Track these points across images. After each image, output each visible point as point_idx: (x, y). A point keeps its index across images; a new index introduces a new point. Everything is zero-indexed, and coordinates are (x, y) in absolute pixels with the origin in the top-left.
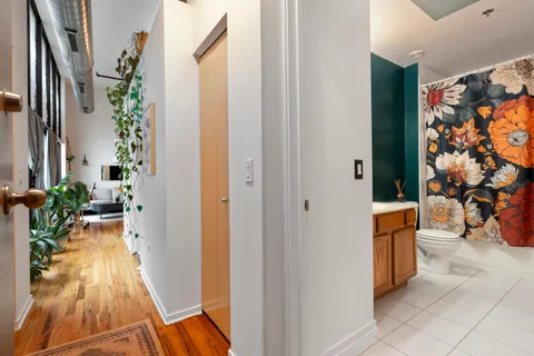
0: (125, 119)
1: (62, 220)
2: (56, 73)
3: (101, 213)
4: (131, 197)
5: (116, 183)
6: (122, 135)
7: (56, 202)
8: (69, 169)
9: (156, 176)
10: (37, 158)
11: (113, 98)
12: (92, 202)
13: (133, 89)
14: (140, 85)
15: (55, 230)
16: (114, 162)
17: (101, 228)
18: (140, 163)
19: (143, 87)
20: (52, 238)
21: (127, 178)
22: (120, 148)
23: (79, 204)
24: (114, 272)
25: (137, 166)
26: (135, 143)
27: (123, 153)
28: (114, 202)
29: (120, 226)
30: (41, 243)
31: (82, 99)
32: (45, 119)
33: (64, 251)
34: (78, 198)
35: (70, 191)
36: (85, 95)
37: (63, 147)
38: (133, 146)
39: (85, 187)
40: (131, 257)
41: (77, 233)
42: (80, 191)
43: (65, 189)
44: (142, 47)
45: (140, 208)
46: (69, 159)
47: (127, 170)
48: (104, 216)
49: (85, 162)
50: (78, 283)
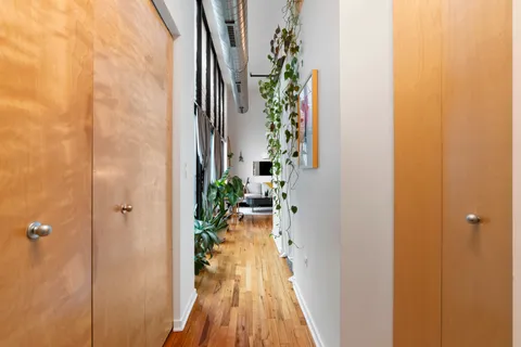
0: (276, 108)
1: (223, 211)
2: (221, 81)
3: (253, 206)
4: (284, 195)
5: (267, 179)
6: (272, 128)
7: (218, 195)
8: (229, 165)
9: (319, 170)
10: (206, 154)
11: (265, 92)
12: (246, 195)
13: (288, 67)
14: (295, 61)
15: (217, 223)
16: (265, 157)
17: (254, 221)
18: (296, 154)
19: (299, 61)
20: (213, 231)
21: (277, 173)
22: (271, 141)
23: (235, 197)
24: (266, 278)
25: (292, 159)
26: (290, 130)
27: (274, 146)
28: (264, 196)
29: (269, 220)
30: (205, 235)
31: (239, 100)
32: (212, 120)
33: (224, 242)
34: (235, 191)
35: (229, 184)
36: (242, 94)
37: (226, 145)
38: (288, 133)
39: (240, 181)
40: (282, 260)
41: (234, 224)
42: (236, 186)
43: (226, 182)
44: (298, 10)
45: (294, 209)
46: (229, 156)
47: (278, 164)
48: (255, 209)
49: (241, 158)
50: (233, 282)
